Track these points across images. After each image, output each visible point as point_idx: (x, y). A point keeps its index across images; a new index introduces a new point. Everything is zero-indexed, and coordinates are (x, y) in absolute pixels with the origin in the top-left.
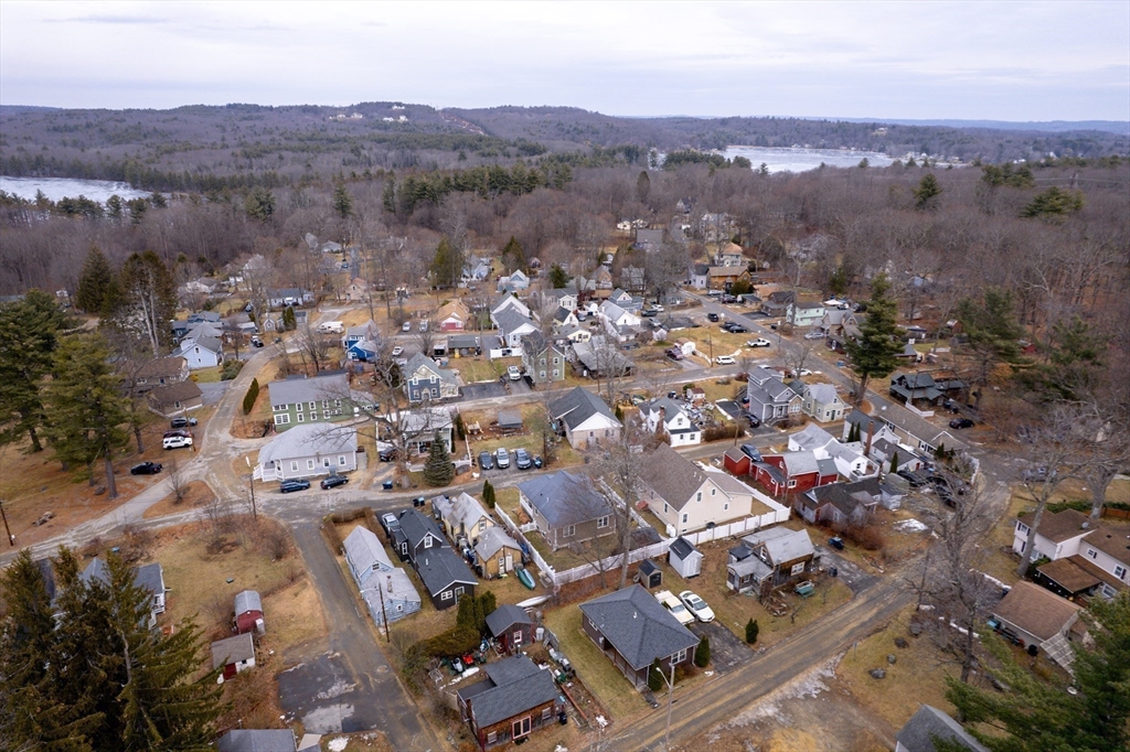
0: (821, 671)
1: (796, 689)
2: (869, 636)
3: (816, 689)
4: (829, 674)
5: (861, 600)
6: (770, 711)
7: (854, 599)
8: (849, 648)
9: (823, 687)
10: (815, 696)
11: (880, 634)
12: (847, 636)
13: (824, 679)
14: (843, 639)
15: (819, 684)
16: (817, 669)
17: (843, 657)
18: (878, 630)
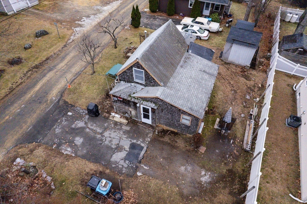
0: (84, 29)
1: (96, 18)
2: (47, 59)
3: (84, 21)
4: (78, 29)
5: (54, 94)
6: (105, 8)
7: (62, 93)
8: (65, 46)
9: (80, 22)
10: (83, 18)
11: (36, 63)
12: (67, 55)
13: (81, 26)
14: (70, 52)
15: (83, 23)
16: (86, 29)
17: (69, 40)
18: (36, 67)
